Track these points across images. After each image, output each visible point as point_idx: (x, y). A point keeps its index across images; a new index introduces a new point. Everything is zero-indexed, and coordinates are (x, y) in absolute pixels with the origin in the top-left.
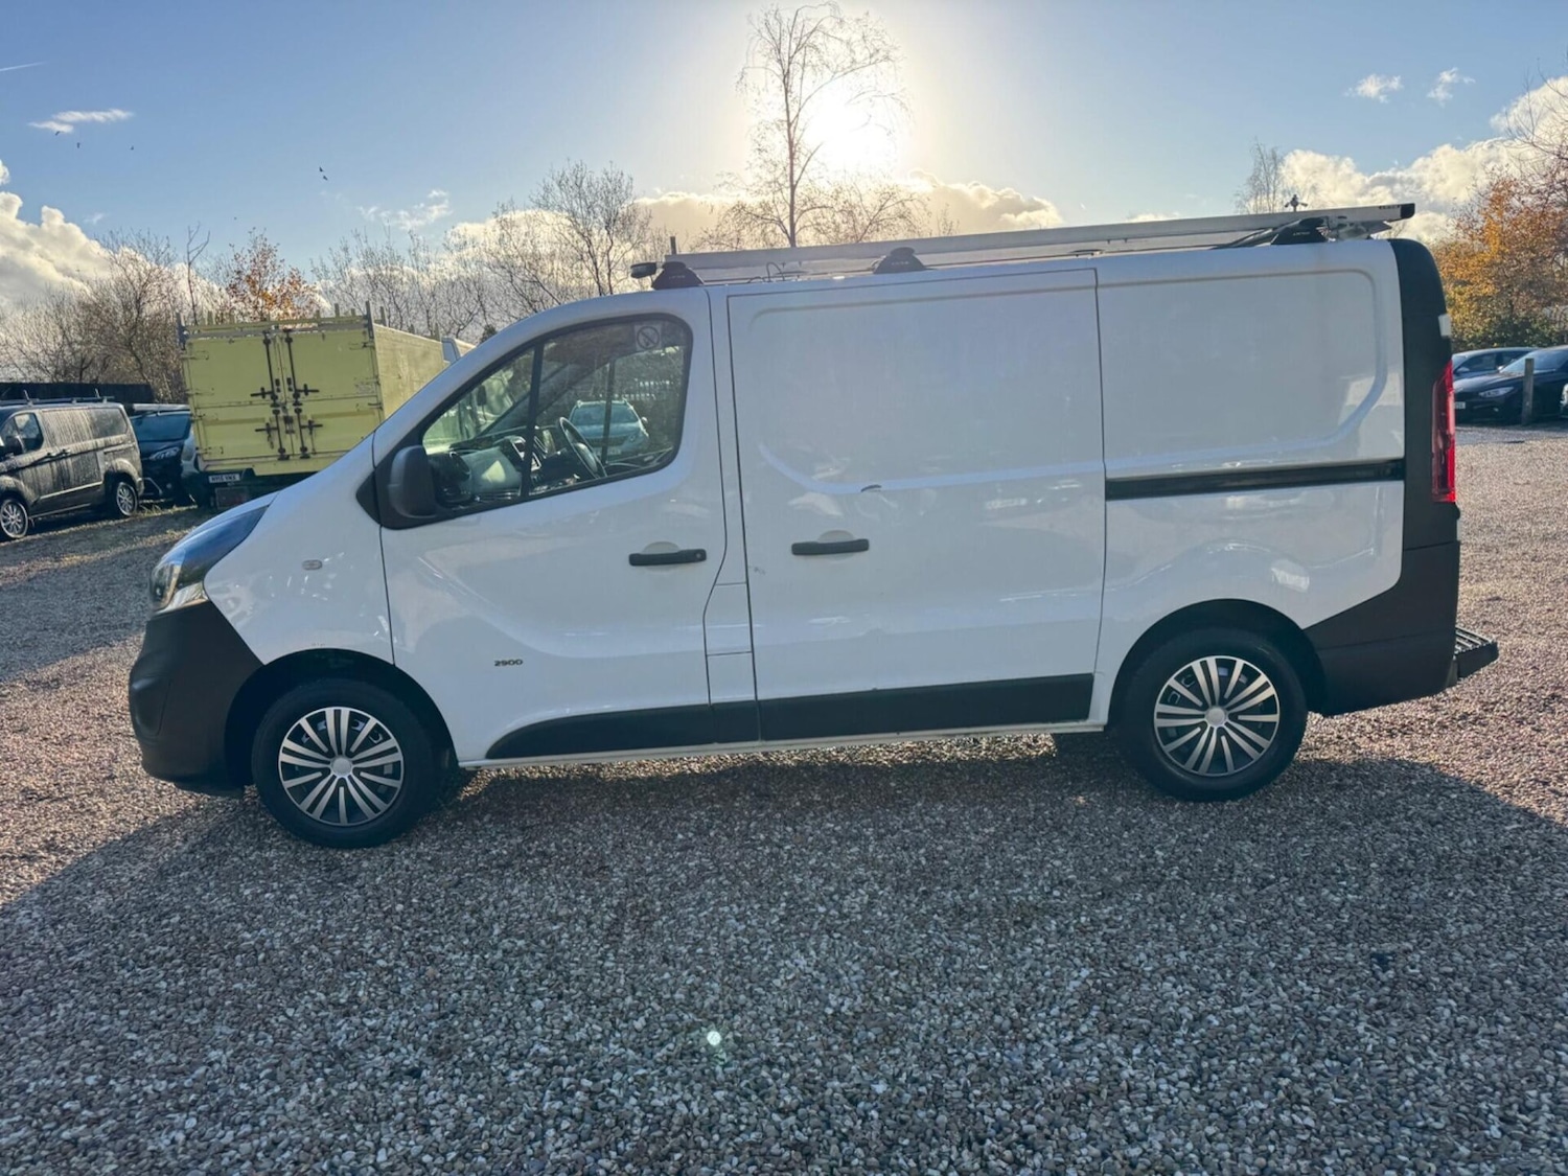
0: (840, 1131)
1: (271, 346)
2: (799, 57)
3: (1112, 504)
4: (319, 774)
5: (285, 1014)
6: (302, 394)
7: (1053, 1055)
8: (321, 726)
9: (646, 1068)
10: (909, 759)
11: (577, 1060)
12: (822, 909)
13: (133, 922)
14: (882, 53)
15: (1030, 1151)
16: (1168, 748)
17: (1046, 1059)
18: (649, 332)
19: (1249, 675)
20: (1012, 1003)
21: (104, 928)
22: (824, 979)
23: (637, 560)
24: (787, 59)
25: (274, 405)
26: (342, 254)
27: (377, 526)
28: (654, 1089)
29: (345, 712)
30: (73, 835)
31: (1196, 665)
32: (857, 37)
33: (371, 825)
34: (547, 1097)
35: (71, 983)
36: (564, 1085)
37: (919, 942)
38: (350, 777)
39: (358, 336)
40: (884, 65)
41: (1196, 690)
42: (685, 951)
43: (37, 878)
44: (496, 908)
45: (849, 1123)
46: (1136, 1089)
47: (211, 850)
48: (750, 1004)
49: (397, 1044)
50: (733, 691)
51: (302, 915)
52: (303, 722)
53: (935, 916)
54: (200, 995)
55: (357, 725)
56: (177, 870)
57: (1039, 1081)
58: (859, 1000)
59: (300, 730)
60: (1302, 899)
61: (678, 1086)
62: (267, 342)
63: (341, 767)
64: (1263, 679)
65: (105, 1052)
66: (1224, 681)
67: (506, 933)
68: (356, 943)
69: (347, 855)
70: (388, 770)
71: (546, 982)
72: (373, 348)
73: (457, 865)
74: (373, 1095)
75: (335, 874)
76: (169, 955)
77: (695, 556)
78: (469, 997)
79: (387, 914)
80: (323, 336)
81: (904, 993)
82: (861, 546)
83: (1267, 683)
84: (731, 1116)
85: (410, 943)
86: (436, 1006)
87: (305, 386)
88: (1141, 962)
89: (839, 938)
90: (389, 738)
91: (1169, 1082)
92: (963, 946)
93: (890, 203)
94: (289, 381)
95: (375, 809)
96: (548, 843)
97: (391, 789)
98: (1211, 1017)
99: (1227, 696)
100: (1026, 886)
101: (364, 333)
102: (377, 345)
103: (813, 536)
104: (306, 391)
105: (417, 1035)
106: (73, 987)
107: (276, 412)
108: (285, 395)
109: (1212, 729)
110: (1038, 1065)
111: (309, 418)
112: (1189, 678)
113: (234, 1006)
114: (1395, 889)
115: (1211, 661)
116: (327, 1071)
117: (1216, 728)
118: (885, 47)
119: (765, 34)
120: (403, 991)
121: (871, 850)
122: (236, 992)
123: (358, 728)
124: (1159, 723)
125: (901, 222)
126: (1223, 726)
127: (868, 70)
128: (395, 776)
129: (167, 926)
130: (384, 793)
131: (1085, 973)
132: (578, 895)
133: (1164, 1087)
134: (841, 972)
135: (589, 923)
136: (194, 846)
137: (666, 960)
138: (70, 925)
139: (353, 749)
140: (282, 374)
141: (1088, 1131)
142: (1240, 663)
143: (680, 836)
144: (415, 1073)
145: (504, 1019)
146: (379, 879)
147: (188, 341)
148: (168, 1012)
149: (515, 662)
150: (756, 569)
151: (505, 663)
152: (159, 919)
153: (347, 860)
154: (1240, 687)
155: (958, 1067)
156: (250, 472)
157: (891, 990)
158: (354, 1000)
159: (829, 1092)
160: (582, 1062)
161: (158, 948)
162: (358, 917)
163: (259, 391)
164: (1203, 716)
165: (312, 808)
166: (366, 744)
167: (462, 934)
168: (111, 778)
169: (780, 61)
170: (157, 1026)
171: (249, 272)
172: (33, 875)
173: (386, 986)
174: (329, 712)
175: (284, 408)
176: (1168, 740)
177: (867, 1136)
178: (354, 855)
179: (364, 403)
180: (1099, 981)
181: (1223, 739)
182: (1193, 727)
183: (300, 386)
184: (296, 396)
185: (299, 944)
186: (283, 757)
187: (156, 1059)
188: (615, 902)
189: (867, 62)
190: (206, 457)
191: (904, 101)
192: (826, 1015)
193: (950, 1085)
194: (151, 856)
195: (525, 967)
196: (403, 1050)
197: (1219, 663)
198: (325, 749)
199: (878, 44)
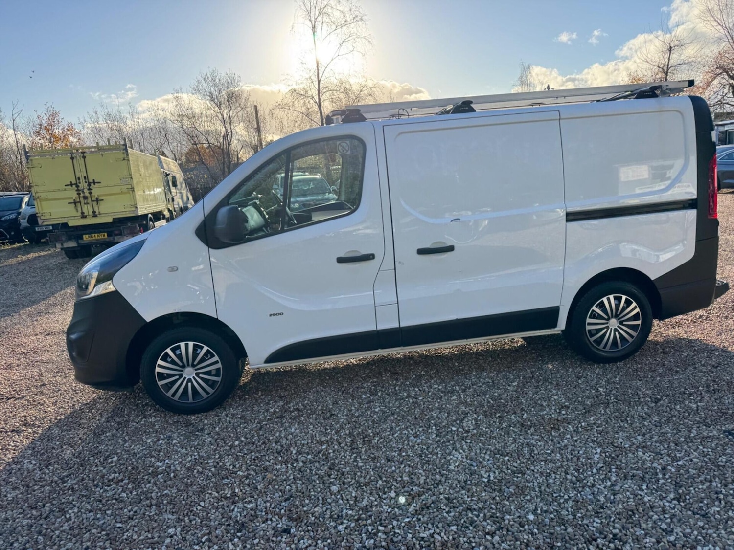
0: (523, 542)
1: (75, 160)
2: (320, 18)
3: (569, 224)
4: (177, 377)
5: (200, 506)
6: (92, 185)
7: (606, 493)
8: (178, 352)
9: (408, 517)
10: (457, 351)
11: (370, 516)
12: (454, 429)
13: (92, 462)
14: (359, 17)
15: (621, 543)
16: (592, 339)
17: (604, 495)
18: (344, 145)
19: (628, 303)
20: (572, 468)
21: (76, 466)
22: (474, 464)
23: (340, 260)
24: (313, 19)
25: (78, 190)
26: (94, 115)
27: (207, 248)
28: (418, 528)
29: (191, 344)
30: (36, 418)
31: (605, 299)
32: (347, 9)
33: (205, 401)
34: (364, 538)
35: (71, 498)
36: (370, 530)
37: (511, 442)
38: (194, 377)
39: (120, 155)
40: (360, 23)
41: (605, 311)
42: (396, 455)
43: (26, 442)
44: (287, 440)
45: (526, 537)
46: (654, 506)
47: (118, 420)
48: (443, 480)
49: (270, 516)
50: (388, 323)
51: (184, 450)
52: (168, 351)
53: (511, 428)
54: (147, 499)
55: (197, 350)
56: (104, 432)
57: (606, 507)
58: (497, 473)
59: (167, 355)
60: (678, 407)
61: (430, 526)
62: (72, 158)
63: (189, 373)
64: (634, 304)
65: (107, 535)
66: (617, 306)
67: (299, 452)
68: (221, 464)
69: (193, 418)
70: (213, 373)
71: (332, 476)
72: (128, 160)
73: (256, 419)
74: (269, 545)
75: (191, 428)
76: (120, 478)
77: (369, 257)
78: (297, 488)
79: (231, 447)
80: (102, 155)
81: (516, 468)
82: (451, 249)
83: (636, 306)
84: (465, 539)
85: (250, 461)
86: (281, 494)
87: (94, 180)
88: (622, 443)
89: (470, 443)
90: (214, 356)
91: (668, 501)
92: (533, 442)
93: (364, 89)
94: (85, 178)
95: (207, 393)
96: (297, 404)
97: (215, 382)
98: (669, 468)
99: (618, 313)
100: (547, 410)
101: (123, 153)
102: (130, 159)
103: (427, 245)
104: (94, 183)
105: (278, 510)
106: (73, 500)
107: (79, 194)
108: (83, 185)
109: (611, 329)
110: (602, 499)
111: (97, 196)
112: (602, 306)
113: (169, 503)
114: (716, 399)
115: (611, 297)
116: (239, 534)
117: (613, 328)
118: (360, 15)
119: (303, 7)
120: (259, 487)
121: (463, 397)
122: (167, 495)
123: (198, 352)
124: (588, 328)
125: (370, 98)
126: (616, 327)
127: (353, 25)
128: (217, 375)
129: (112, 462)
130: (212, 384)
131: (599, 450)
132: (326, 429)
133: (667, 504)
134: (481, 460)
135: (340, 444)
136: (108, 418)
137: (389, 460)
138: (56, 466)
139: (195, 363)
140: (81, 174)
141: (644, 530)
142: (624, 297)
143: (364, 396)
144: (287, 531)
145: (320, 498)
146: (217, 429)
147: (30, 158)
148: (134, 510)
149: (280, 314)
150: (400, 262)
151: (274, 315)
152: (106, 459)
153: (194, 420)
154: (624, 309)
155: (563, 503)
156: (66, 224)
157: (510, 467)
158: (234, 494)
159: (507, 522)
160: (373, 517)
161: (113, 475)
162: (216, 450)
163: (69, 183)
164: (607, 323)
165: (173, 395)
166: (203, 360)
167: (276, 455)
168: (44, 385)
169: (311, 20)
170: (130, 518)
171: (46, 124)
172: (22, 441)
173: (248, 486)
174: (183, 345)
175: (83, 192)
176: (592, 335)
177: (538, 543)
178: (198, 417)
179: (124, 188)
180: (607, 454)
181: (617, 333)
182: (603, 329)
183: (91, 181)
184: (89, 185)
185: (190, 467)
186: (158, 369)
187: (138, 537)
188: (347, 432)
189: (352, 21)
190: (42, 218)
191: (370, 40)
192: (484, 482)
193: (564, 512)
194: (86, 426)
195: (318, 469)
196: (274, 519)
197: (615, 298)
198: (181, 364)
199: (357, 13)
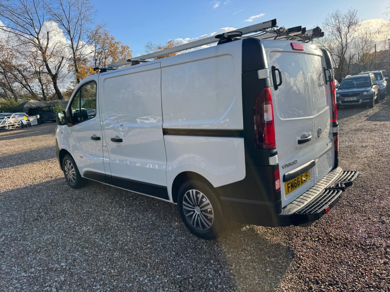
3: (165, 136)
4: (68, 173)
16: (186, 216)
23: (92, 138)
31: (190, 191)
33: (73, 185)
38: (71, 174)
50: (108, 172)
70: (74, 175)
77: (99, 139)
82: (121, 140)
83: (209, 203)
90: (73, 168)
95: (74, 182)
97: (75, 179)
99: (198, 204)
109: (196, 213)
117: (198, 213)
142: (202, 194)
150: (107, 143)
151: (81, 157)
164: (194, 209)
176: (186, 213)
182: (191, 211)
186: (65, 168)
197: (196, 192)
198: (68, 168)
